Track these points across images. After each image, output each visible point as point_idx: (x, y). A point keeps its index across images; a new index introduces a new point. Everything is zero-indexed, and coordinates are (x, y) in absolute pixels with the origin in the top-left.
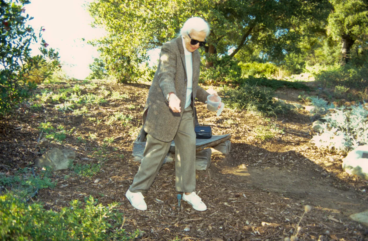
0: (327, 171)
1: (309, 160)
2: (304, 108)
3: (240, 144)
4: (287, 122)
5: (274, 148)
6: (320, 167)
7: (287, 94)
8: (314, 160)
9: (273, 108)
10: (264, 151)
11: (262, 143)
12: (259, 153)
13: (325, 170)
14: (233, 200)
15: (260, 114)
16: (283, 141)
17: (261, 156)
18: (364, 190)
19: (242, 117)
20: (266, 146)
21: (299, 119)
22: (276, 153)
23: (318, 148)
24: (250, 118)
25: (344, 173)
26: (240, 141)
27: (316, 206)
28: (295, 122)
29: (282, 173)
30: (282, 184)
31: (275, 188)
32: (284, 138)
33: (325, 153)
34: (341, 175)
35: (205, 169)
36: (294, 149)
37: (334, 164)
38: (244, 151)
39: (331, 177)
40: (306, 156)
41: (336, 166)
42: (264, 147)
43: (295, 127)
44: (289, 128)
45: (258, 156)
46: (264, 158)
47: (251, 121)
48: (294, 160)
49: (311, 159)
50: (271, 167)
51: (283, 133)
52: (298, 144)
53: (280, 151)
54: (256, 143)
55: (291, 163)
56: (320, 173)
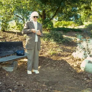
0: (74, 69)
1: (68, 64)
2: (77, 40)
3: (41, 57)
4: (67, 46)
5: (56, 58)
6: (72, 67)
7: (72, 34)
8: (70, 64)
9: (61, 40)
10: (51, 60)
11: (51, 56)
12: (49, 60)
13: (73, 68)
14: (15, 88)
15: (55, 43)
16: (61, 55)
17: (49, 62)
18: (86, 79)
19: (47, 44)
20: (53, 57)
21: (73, 44)
22: (56, 61)
23: (74, 58)
24: (51, 45)
25: (80, 70)
26: (42, 55)
27: (55, 90)
28: (71, 46)
29: (54, 70)
30: (50, 77)
31: (45, 79)
32: (62, 54)
33: (77, 60)
34: (79, 71)
35: (12, 71)
36: (64, 58)
37: (78, 66)
38: (43, 59)
39: (75, 72)
40: (68, 62)
41: (79, 66)
42: (51, 58)
43: (69, 48)
44: (67, 49)
45: (48, 62)
46: (50, 63)
47: (51, 46)
48: (62, 64)
49: (69, 63)
50: (50, 67)
51: (62, 51)
52: (67, 56)
53: (58, 60)
54: (48, 56)
55: (61, 65)
56: (71, 70)
